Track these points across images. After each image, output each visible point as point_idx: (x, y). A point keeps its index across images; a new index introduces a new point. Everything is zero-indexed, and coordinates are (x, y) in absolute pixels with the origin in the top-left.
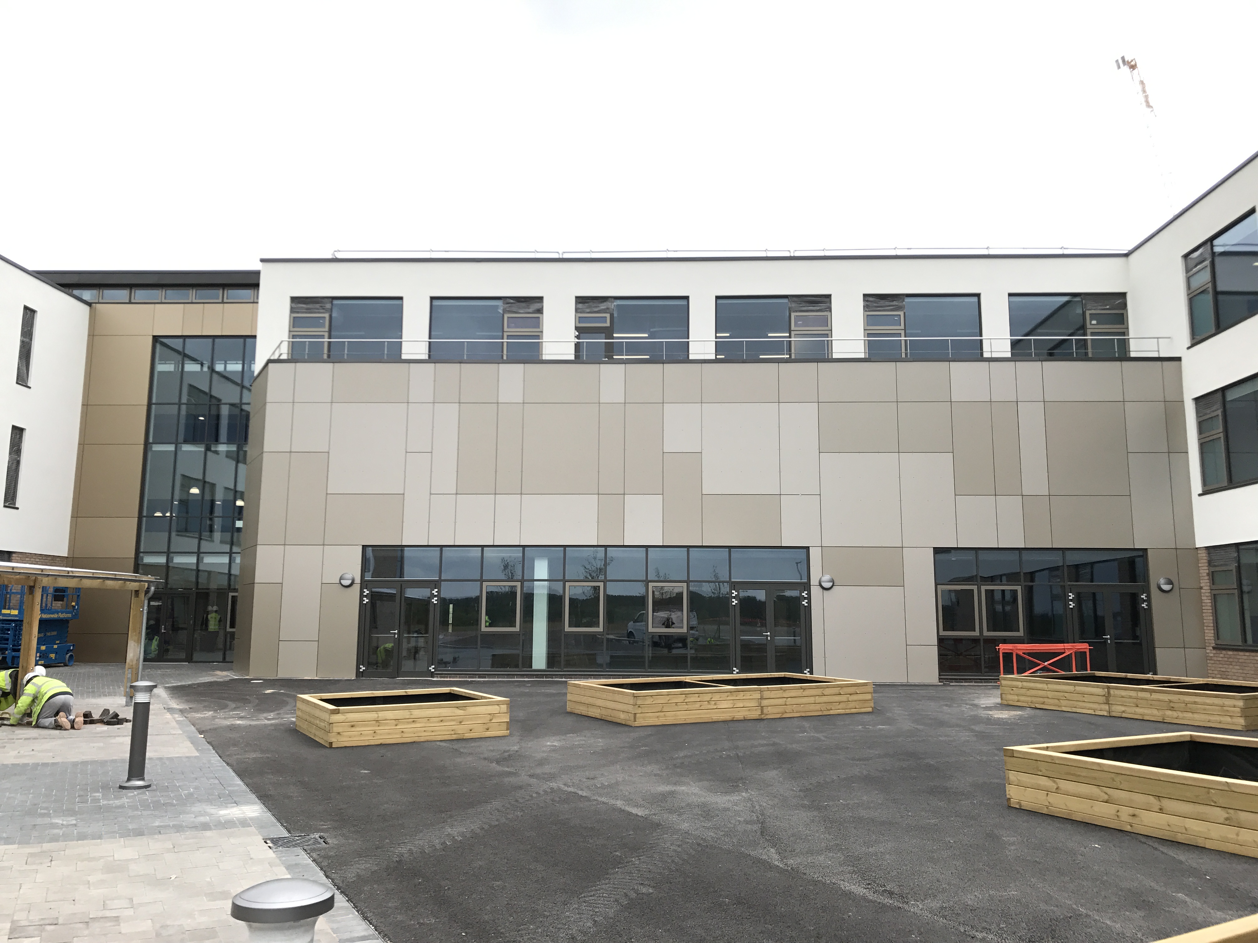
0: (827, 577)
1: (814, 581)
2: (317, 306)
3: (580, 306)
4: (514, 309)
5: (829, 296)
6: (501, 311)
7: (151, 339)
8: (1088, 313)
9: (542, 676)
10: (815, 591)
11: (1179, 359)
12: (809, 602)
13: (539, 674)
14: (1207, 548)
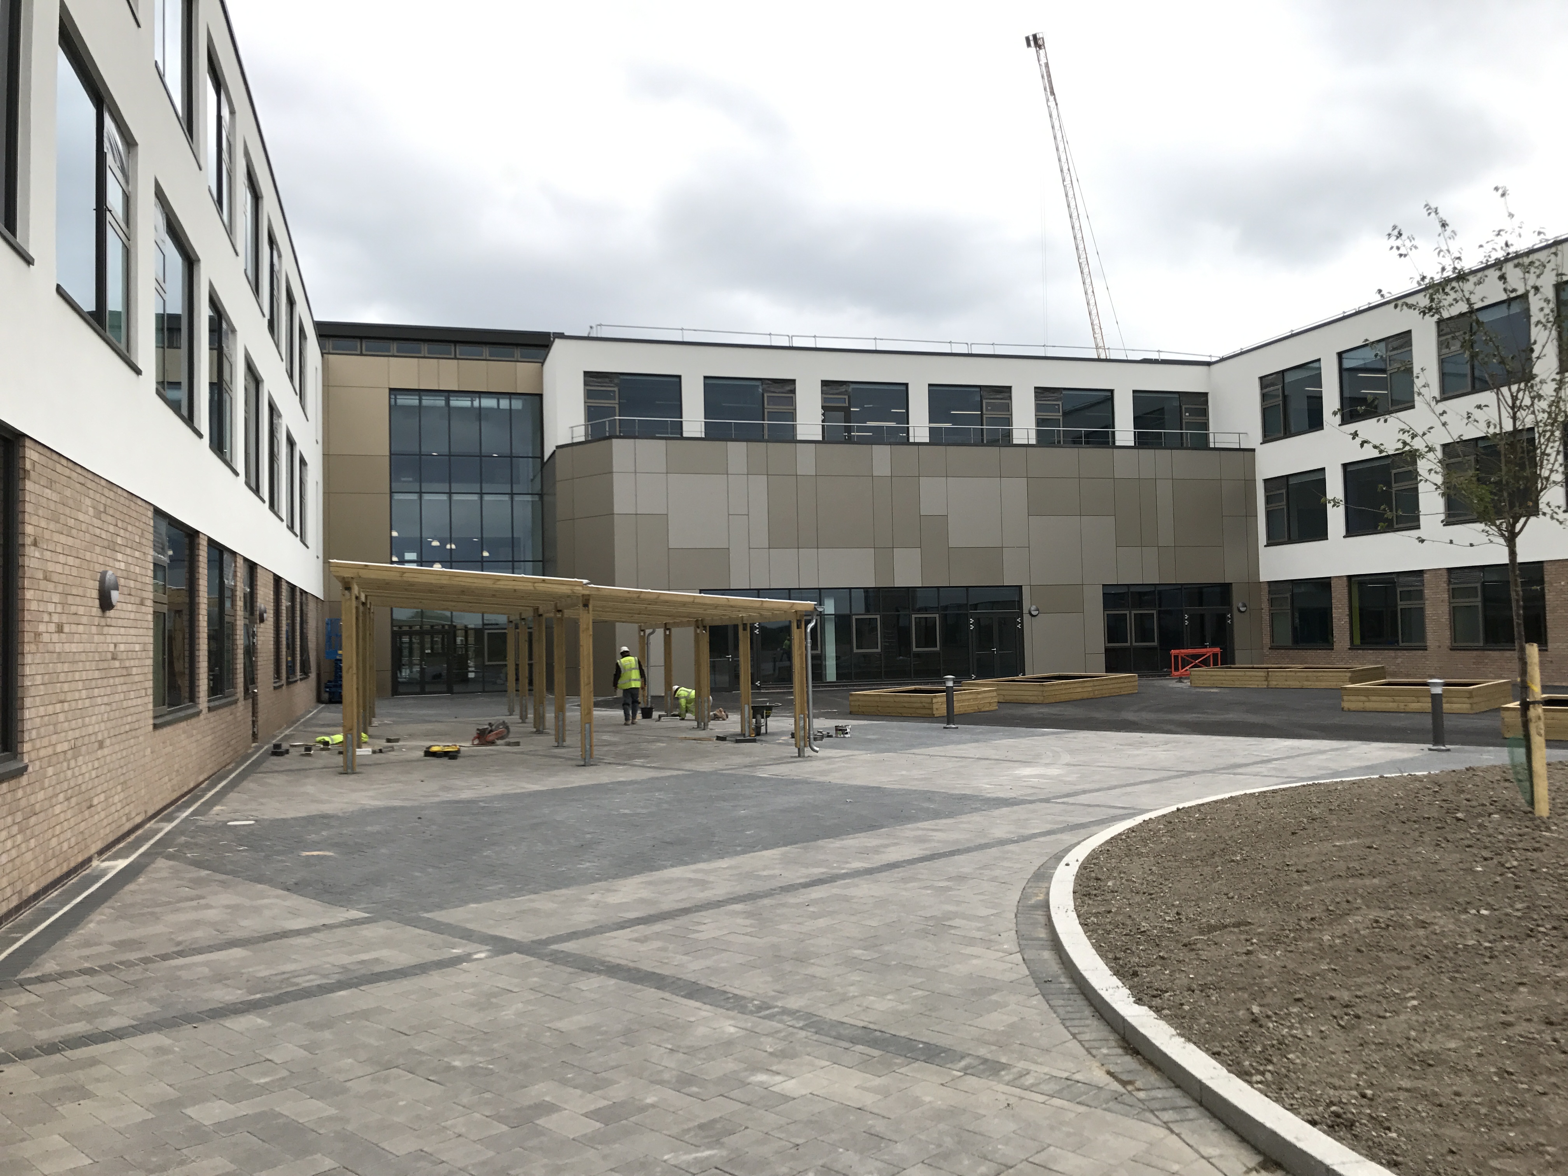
0: (1034, 607)
1: (1025, 611)
2: (607, 380)
3: (825, 388)
4: (772, 389)
5: (1010, 387)
6: (760, 390)
7: (387, 391)
8: (1183, 407)
9: (833, 686)
10: (1026, 617)
11: (1253, 450)
12: (1022, 626)
13: (831, 684)
14: (1269, 582)
